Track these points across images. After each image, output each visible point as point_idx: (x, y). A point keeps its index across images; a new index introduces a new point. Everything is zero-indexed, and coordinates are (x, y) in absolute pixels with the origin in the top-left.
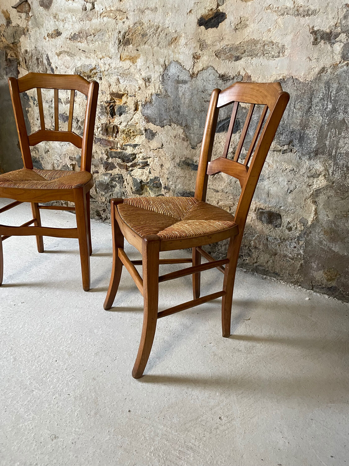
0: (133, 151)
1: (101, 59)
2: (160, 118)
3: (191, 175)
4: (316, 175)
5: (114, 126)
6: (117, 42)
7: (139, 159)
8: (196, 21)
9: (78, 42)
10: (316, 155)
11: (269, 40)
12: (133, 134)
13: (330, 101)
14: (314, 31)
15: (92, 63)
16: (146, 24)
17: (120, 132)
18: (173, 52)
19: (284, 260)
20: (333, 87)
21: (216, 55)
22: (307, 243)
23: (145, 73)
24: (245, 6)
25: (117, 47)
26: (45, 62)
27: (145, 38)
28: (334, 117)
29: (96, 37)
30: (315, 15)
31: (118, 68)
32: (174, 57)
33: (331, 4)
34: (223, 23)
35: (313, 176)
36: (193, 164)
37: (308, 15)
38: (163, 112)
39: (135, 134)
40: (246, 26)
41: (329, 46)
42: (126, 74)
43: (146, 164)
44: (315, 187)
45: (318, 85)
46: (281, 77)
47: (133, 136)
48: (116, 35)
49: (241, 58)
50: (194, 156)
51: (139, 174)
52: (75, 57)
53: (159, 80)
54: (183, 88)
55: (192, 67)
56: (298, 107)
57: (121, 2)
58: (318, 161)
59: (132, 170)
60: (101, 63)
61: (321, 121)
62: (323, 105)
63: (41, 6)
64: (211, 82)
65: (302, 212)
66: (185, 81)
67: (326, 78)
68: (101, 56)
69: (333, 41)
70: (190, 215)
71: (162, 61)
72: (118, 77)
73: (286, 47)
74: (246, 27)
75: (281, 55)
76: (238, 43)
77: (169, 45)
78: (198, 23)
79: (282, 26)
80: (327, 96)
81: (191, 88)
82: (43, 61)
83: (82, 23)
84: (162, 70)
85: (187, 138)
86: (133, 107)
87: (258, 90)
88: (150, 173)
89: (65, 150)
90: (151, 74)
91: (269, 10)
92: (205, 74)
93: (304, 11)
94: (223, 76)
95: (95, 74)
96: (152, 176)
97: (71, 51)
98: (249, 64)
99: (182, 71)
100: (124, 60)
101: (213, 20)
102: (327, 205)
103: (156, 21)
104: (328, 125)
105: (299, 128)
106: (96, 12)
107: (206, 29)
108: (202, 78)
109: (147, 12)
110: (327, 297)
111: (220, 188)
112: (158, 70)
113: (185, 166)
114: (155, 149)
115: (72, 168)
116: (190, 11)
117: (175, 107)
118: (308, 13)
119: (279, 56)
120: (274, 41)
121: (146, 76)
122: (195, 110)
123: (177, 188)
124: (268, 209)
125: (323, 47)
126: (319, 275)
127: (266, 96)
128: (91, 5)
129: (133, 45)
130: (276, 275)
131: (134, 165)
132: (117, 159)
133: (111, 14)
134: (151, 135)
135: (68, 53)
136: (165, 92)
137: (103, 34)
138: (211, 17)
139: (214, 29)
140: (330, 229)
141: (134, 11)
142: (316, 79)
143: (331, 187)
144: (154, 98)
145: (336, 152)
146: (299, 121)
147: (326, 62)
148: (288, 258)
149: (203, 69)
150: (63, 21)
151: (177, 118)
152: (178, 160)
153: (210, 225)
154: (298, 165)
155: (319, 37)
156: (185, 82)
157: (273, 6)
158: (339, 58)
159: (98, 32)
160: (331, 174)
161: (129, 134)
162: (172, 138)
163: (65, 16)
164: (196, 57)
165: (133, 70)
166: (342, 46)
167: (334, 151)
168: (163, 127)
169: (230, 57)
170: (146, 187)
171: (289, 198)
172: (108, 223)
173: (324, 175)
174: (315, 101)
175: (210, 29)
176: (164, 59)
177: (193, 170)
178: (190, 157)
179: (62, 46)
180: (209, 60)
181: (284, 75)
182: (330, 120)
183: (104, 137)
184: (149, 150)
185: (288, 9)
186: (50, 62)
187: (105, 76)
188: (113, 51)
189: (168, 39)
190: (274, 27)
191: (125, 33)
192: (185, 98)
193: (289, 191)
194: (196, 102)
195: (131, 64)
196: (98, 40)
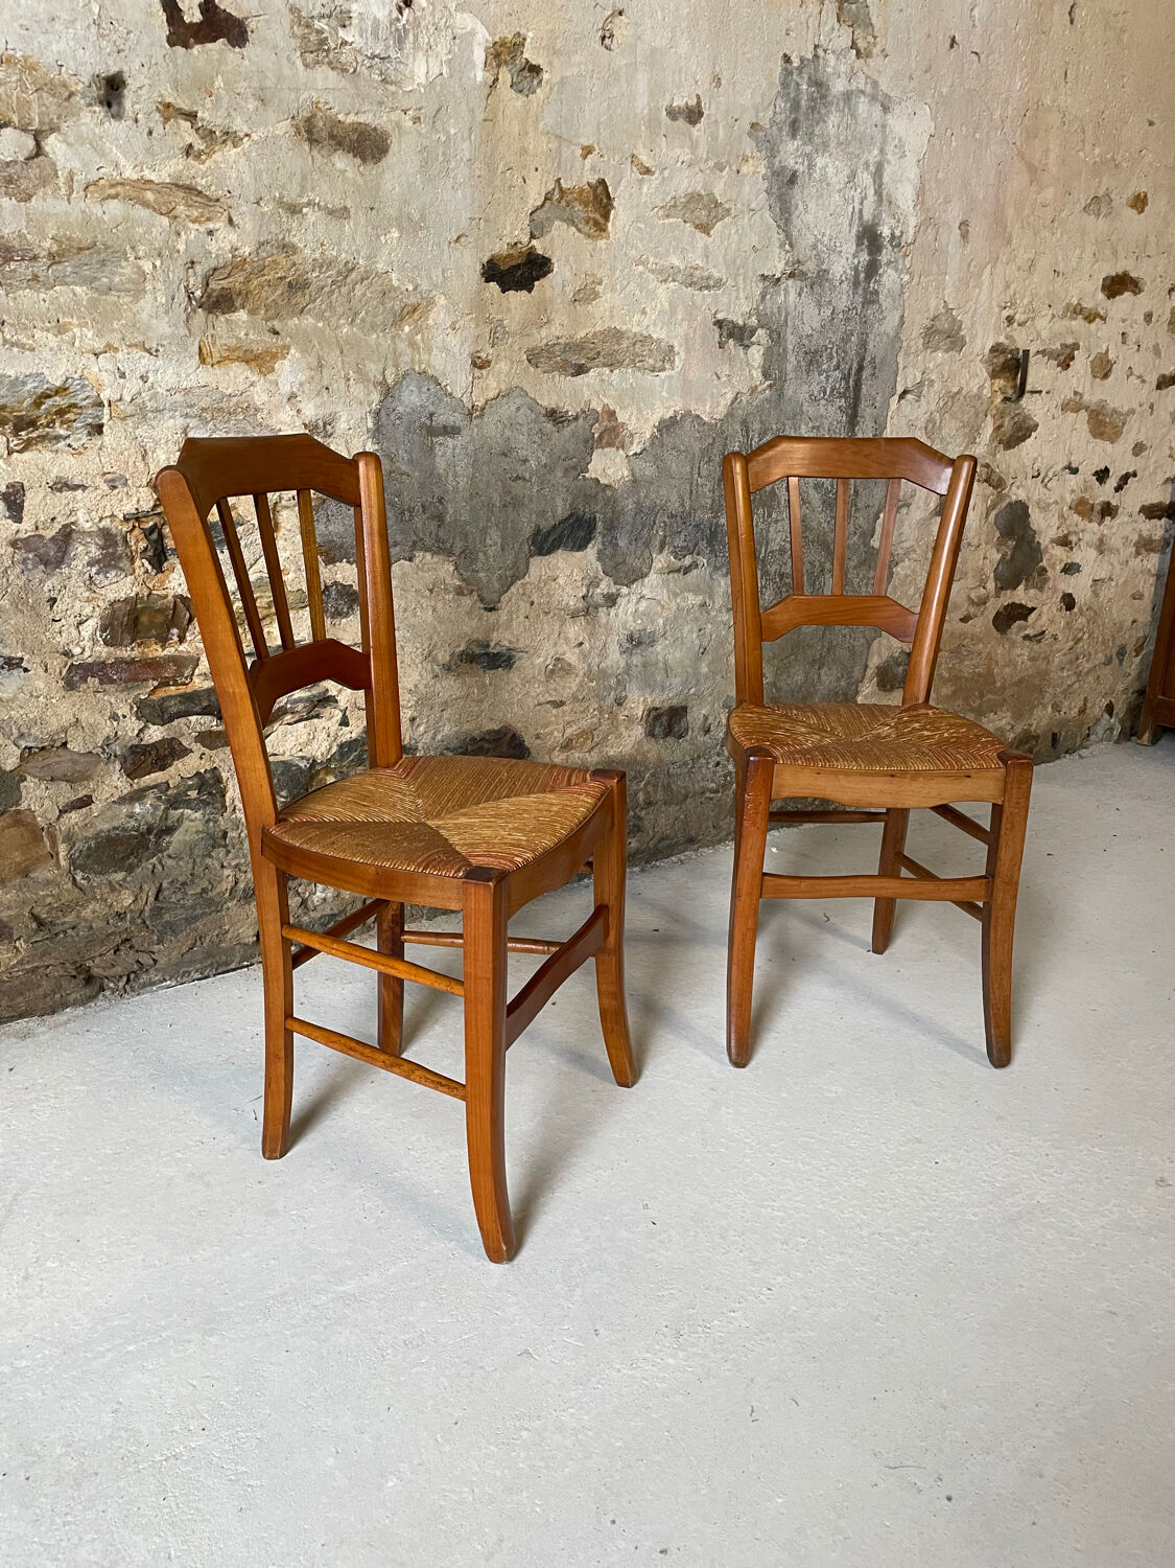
1: (96, 355)
3: (484, 685)
6: (181, 296)
8: (479, 267)
11: (644, 333)
14: (718, 321)
15: (46, 372)
16: (306, 251)
18: (412, 344)
19: (701, 803)
20: (754, 428)
21: (528, 358)
23: (317, 407)
24: (594, 250)
25: (184, 316)
27: (300, 293)
29: (65, 268)
30: (719, 289)
31: (187, 391)
32: (413, 360)
34: (545, 281)
36: (487, 654)
37: (708, 287)
38: (390, 523)
40: (596, 295)
41: (742, 351)
42: (224, 412)
45: (732, 427)
46: (671, 413)
48: (177, 272)
49: (588, 370)
50: (494, 629)
51: (293, 741)
53: (365, 428)
54: (447, 448)
55: (470, 390)
56: (704, 473)
57: (191, 160)
60: (98, 370)
64: (525, 429)
65: (725, 685)
66: (453, 427)
67: (740, 412)
68: (99, 345)
69: (746, 342)
71: (373, 369)
72: (188, 420)
73: (676, 349)
74: (595, 299)
75: (667, 365)
76: (582, 334)
77: (394, 323)
78: (483, 274)
81: (470, 447)
84: (376, 397)
85: (467, 587)
88: (344, 722)
90: (338, 409)
91: (639, 267)
92: (505, 409)
93: (702, 279)
94: (552, 412)
95: (61, 412)
96: (350, 733)
98: (607, 382)
99: (441, 401)
100: (219, 362)
101: (521, 272)
103: (345, 245)
105: (710, 515)
106: (61, 174)
107: (504, 292)
108: (496, 418)
109: (311, 215)
111: (566, 694)
112: (361, 396)
113: (466, 666)
116: (458, 239)
117: (427, 504)
118: (708, 284)
119: (663, 369)
120: (655, 336)
121: (320, 416)
122: (490, 506)
123: (439, 737)
124: (666, 705)
125: (733, 352)
129: (252, 312)
132: (193, 718)
133: (148, 195)
134: (343, 601)
137: (103, 263)
138: (513, 263)
139: (524, 294)
141: (258, 203)
142: (728, 416)
146: (709, 501)
147: (740, 381)
149: (499, 396)
151: (437, 535)
152: (443, 656)
154: (711, 592)
155: (725, 334)
156: (451, 431)
157: (647, 258)
158: (759, 374)
159: (80, 251)
165: (265, 398)
166: (761, 352)
167: (763, 550)
169: (561, 367)
171: (703, 665)
175: (511, 292)
176: (381, 366)
177: (490, 669)
178: (480, 636)
180: (513, 371)
181: (677, 408)
183: (125, 653)
187: (124, 419)
188: (163, 327)
189: (389, 306)
190: (653, 304)
191: (215, 269)
192: (455, 475)
193: (701, 650)
194: (488, 482)
195: (255, 378)
196: (68, 280)
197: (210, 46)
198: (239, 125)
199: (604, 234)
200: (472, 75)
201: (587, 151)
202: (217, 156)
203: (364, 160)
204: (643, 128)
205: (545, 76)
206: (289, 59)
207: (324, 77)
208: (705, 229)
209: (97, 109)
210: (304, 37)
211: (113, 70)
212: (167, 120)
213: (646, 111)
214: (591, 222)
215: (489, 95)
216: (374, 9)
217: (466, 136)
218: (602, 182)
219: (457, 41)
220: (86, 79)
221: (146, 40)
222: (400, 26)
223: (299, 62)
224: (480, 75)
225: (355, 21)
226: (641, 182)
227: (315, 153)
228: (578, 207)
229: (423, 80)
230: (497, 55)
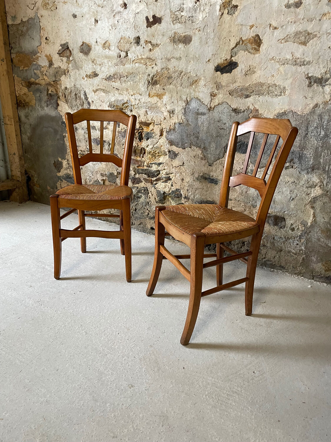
0: (157, 168)
1: (132, 96)
2: (182, 142)
3: (208, 187)
4: (313, 186)
5: (141, 149)
6: (147, 82)
7: (163, 174)
8: (214, 68)
9: (113, 82)
10: (313, 170)
11: (273, 83)
12: (158, 155)
13: (323, 129)
14: (308, 77)
15: (124, 99)
16: (171, 69)
17: (146, 153)
18: (194, 91)
19: (288, 255)
20: (325, 118)
21: (229, 93)
22: (308, 240)
23: (170, 107)
24: (254, 58)
25: (147, 87)
26: (83, 97)
27: (170, 80)
28: (326, 141)
29: (129, 78)
30: (309, 65)
31: (146, 103)
32: (194, 95)
33: (321, 57)
34: (235, 70)
35: (311, 187)
36: (210, 178)
37: (304, 65)
38: (185, 137)
39: (160, 154)
41: (321, 88)
42: (153, 108)
43: (169, 179)
44: (312, 195)
45: (313, 117)
46: (283, 111)
47: (158, 156)
48: (146, 77)
49: (250, 96)
50: (211, 171)
51: (162, 186)
52: (110, 94)
53: (181, 112)
54: (202, 118)
55: (210, 102)
57: (151, 52)
58: (315, 175)
59: (156, 184)
60: (132, 99)
61: (316, 144)
62: (317, 132)
63: (81, 52)
64: (225, 114)
65: (302, 215)
66: (204, 113)
67: (318, 111)
68: (132, 93)
69: (324, 84)
70: (219, 218)
71: (184, 98)
72: (147, 109)
73: (287, 88)
74: (254, 73)
75: (283, 94)
76: (248, 85)
77: (190, 85)
78: (215, 70)
79: (283, 73)
80: (320, 126)
81: (208, 119)
82: (80, 96)
83: (116, 67)
84: (184, 104)
85: (204, 158)
86: (159, 133)
87: (271, 124)
88: (172, 185)
89: (97, 168)
90: (175, 107)
91: (272, 61)
92: (220, 108)
93: (301, 62)
94: (235, 109)
95: (126, 107)
96: (173, 189)
97: (106, 89)
98: (257, 100)
99: (201, 106)
100: (152, 96)
101: (228, 68)
102: (323, 209)
103: (180, 67)
104: (322, 147)
105: (298, 149)
106: (129, 59)
107: (222, 74)
108: (217, 111)
109: (173, 60)
110: (325, 284)
112: (180, 104)
113: (203, 180)
114: (177, 166)
115: (102, 182)
116: (209, 61)
117: (195, 133)
119: (281, 95)
120: (277, 84)
121: (171, 109)
122: (212, 136)
123: (195, 197)
124: (274, 214)
125: (316, 88)
126: (318, 267)
127: (278, 129)
128: (125, 54)
129: (160, 85)
130: (282, 268)
131: (158, 180)
132: (143, 175)
133: (142, 61)
134: (173, 155)
135: (104, 90)
136: (186, 121)
137: (134, 76)
138: (225, 65)
139: (228, 74)
140: (326, 228)
141: (162, 59)
142: (311, 112)
143: (325, 195)
144: (177, 126)
145: (329, 168)
146: (298, 144)
147: (319, 99)
148: (292, 254)
149: (219, 104)
150: (100, 65)
151: (196, 142)
152: (196, 175)
153: (239, 225)
154: (298, 178)
155: (313, 81)
156: (203, 114)
157: (276, 58)
158: (329, 97)
159: (130, 75)
160: (325, 185)
161: (154, 155)
162: (192, 158)
163: (102, 61)
164: (213, 95)
165: (160, 104)
167: (327, 167)
168: (185, 148)
169: (241, 96)
170: (168, 197)
171: (292, 204)
172: (133, 228)
173: (320, 186)
174: (310, 129)
175: (224, 74)
176: (186, 96)
177: (210, 183)
178: (207, 173)
179: (98, 85)
180: (224, 97)
181: (286, 109)
182: (323, 143)
184: (172, 167)
185: (288, 60)
186: (87, 97)
187: (136, 109)
188: (143, 89)
189: (189, 81)
190: (277, 73)
191: (154, 76)
192: (203, 126)
193: (291, 199)
194: (212, 129)
195: (158, 100)
196: (130, 80)
197: (155, 25)
198: (159, 42)
199: (258, 52)
200: (216, 14)
201: (252, 27)
202: (154, 50)
203: (186, 44)
204: (275, 14)
205: (239, 7)
206: (170, 24)
207: (178, 26)
208: (304, 43)
209: (135, 45)
210: (174, 17)
211: (137, 36)
212: (146, 44)
213: (276, 8)
214: (254, 49)
215: (220, 18)
216: (189, 5)
217: (212, 31)
218: (258, 36)
219: (212, 6)
220: (132, 39)
221: (143, 28)
222: (195, 7)
223: (172, 24)
224: (218, 13)
225: (185, 9)
226: (273, 32)
227: (175, 45)
228: (249, 45)
229: (201, 19)
230: (224, 6)
